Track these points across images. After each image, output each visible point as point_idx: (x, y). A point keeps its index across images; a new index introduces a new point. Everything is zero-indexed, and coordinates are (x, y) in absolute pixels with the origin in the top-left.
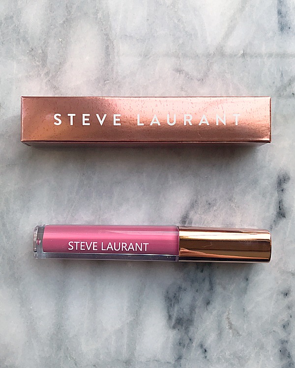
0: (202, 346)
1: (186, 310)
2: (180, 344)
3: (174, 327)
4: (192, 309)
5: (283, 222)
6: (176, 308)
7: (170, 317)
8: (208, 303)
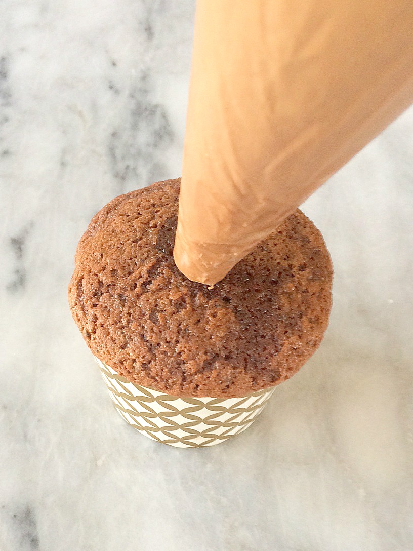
0: (117, 92)
1: (142, 124)
2: (145, 92)
3: (156, 106)
4: (135, 127)
5: (15, 232)
6: (157, 126)
7: (164, 116)
8: (114, 135)
